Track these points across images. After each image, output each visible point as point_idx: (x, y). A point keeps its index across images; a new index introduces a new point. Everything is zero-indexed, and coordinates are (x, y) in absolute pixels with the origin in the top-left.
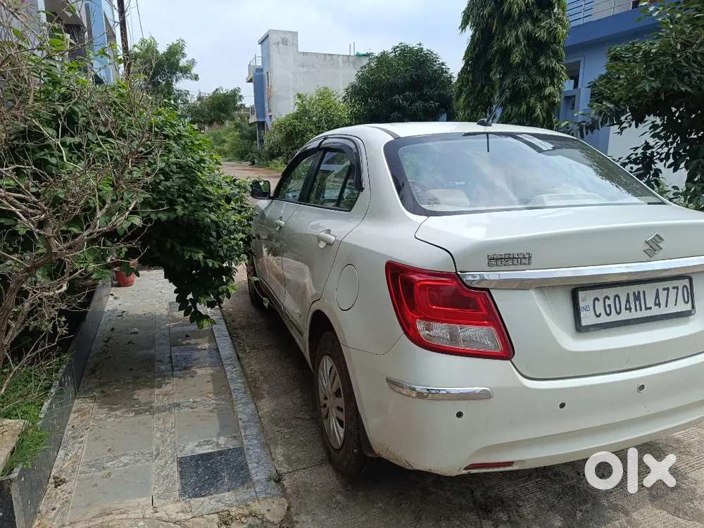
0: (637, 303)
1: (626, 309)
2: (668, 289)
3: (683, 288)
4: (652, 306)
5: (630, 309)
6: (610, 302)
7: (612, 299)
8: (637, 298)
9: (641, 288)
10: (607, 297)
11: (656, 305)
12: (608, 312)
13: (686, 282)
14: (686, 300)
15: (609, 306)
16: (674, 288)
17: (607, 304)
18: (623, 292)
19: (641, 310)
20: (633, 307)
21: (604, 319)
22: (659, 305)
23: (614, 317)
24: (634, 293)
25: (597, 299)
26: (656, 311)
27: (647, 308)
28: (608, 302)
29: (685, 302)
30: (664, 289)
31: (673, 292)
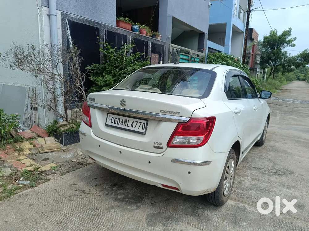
0: (125, 123)
1: (121, 124)
2: (137, 122)
3: (143, 123)
4: (130, 126)
5: (122, 124)
6: (117, 120)
7: (117, 119)
8: (126, 121)
9: (128, 119)
10: (116, 118)
11: (131, 126)
12: (115, 123)
13: (145, 122)
14: (143, 128)
15: (116, 121)
16: (140, 122)
17: (115, 120)
18: (122, 118)
19: (126, 126)
20: (123, 124)
21: (113, 124)
22: (132, 126)
23: (116, 125)
24: (125, 120)
25: (113, 118)
26: (130, 128)
27: (128, 126)
28: (116, 120)
29: (142, 129)
30: (136, 122)
31: (139, 124)
